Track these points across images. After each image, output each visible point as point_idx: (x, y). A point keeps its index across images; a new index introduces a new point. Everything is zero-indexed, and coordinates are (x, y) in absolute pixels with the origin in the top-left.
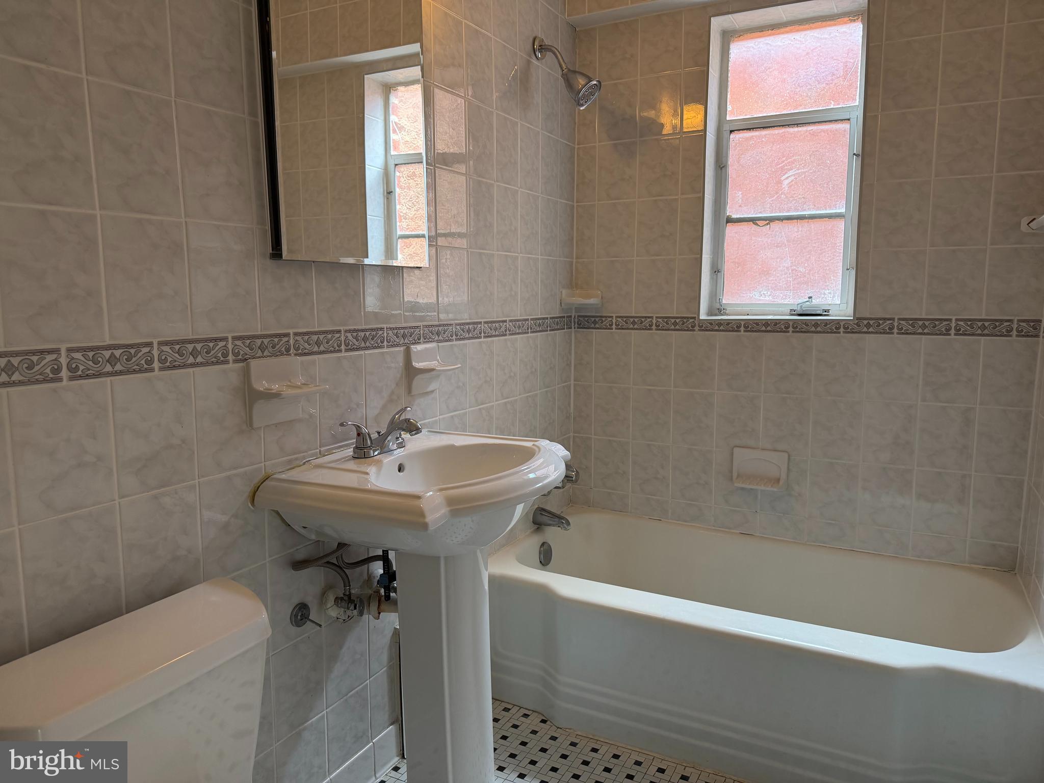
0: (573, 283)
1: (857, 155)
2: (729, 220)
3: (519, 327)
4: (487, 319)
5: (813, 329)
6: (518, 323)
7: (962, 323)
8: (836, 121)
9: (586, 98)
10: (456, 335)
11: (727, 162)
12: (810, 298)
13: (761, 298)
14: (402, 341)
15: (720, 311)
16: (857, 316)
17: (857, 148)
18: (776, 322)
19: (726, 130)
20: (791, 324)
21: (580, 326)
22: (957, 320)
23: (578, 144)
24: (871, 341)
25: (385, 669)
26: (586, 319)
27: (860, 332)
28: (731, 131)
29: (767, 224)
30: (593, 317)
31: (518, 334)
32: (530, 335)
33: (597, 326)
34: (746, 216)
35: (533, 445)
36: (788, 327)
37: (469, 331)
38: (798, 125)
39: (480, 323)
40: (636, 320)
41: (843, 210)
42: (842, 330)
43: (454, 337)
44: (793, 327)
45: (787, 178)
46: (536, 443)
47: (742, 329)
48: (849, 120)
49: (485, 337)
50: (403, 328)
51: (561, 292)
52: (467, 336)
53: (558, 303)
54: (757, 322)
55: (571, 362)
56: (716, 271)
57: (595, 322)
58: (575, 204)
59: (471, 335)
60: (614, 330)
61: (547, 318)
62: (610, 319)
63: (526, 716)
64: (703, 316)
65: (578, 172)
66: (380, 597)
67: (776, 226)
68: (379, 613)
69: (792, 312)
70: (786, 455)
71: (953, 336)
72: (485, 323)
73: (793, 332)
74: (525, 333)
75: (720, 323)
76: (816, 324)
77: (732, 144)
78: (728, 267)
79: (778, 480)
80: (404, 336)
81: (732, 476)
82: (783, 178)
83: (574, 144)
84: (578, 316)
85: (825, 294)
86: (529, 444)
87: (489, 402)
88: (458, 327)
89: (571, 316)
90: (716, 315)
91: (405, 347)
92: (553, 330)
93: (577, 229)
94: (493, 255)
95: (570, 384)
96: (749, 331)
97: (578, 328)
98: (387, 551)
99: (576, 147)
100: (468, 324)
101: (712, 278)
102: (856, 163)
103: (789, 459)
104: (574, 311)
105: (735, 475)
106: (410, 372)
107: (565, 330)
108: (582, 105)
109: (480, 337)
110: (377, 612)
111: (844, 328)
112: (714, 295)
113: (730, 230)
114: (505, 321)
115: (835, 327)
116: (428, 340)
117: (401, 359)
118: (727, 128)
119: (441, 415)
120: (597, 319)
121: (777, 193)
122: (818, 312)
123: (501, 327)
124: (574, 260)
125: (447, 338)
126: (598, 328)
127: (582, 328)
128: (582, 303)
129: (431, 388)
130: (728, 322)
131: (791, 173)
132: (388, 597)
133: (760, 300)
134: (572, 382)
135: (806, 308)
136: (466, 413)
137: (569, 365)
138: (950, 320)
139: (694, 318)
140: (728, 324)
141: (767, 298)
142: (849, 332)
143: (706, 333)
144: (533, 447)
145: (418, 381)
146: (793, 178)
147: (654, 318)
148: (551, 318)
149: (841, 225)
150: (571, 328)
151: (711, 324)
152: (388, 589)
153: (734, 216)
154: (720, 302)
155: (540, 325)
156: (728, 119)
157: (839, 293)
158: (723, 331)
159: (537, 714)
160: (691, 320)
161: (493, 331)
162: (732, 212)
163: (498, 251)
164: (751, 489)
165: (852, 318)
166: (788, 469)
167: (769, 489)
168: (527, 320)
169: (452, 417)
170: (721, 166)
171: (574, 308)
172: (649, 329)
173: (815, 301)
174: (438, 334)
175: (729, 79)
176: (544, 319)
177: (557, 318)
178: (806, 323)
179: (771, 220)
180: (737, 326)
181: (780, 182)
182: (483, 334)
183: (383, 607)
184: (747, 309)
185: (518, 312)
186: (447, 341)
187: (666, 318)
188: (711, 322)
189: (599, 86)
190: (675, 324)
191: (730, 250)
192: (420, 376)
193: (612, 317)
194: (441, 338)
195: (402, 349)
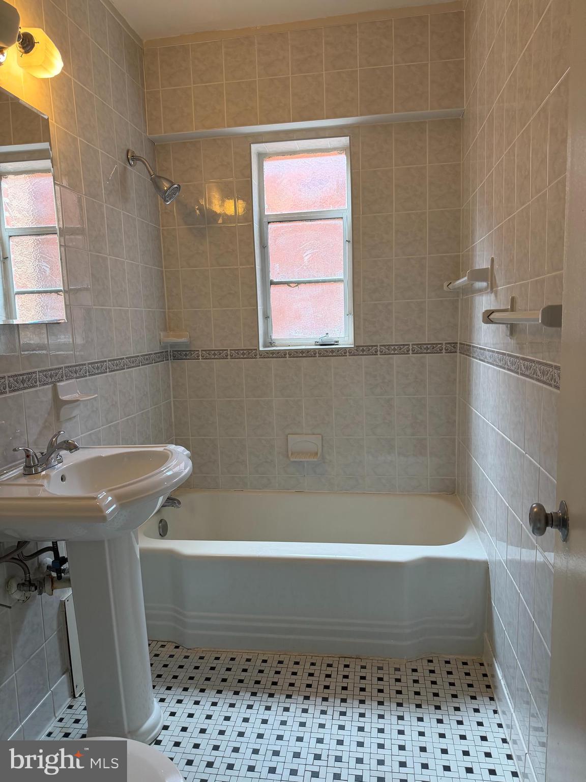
0: (167, 326)
1: (349, 242)
2: (272, 283)
3: (133, 362)
4: (110, 357)
5: (331, 354)
6: (132, 359)
7: (415, 346)
8: (334, 218)
9: (170, 197)
10: (89, 372)
11: (267, 243)
12: (327, 334)
13: (297, 335)
14: (50, 380)
15: (272, 344)
16: (357, 345)
17: (349, 236)
18: (308, 351)
19: (265, 222)
20: (317, 351)
21: (175, 358)
22: (412, 345)
23: (162, 227)
24: (364, 360)
25: (55, 633)
26: (179, 353)
27: (358, 355)
28: (269, 223)
29: (297, 286)
30: (184, 351)
31: (133, 367)
32: (141, 367)
33: (188, 357)
34: (282, 280)
35: (164, 449)
36: (315, 354)
37: (98, 368)
38: (311, 220)
39: (106, 361)
40: (216, 352)
41: (342, 277)
42: (348, 354)
43: (88, 374)
44: (319, 353)
45: (307, 255)
46: (166, 448)
47: (287, 356)
48: (342, 218)
49: (110, 372)
50: (50, 370)
51: (160, 334)
52: (97, 372)
53: (159, 342)
54: (296, 351)
55: (170, 385)
56: (267, 317)
57: (186, 355)
58: (164, 270)
59: (99, 371)
60: (201, 360)
61: (152, 354)
62: (197, 352)
63: (163, 646)
64: (261, 349)
65: (164, 247)
66: (52, 578)
67: (302, 286)
68: (53, 590)
69: (316, 343)
70: (321, 437)
71: (411, 355)
72: (109, 361)
73: (319, 356)
74: (137, 366)
75: (273, 352)
76: (332, 351)
77: (269, 231)
78: (274, 314)
79: (317, 454)
80: (51, 376)
81: (288, 455)
82: (304, 255)
83: (159, 226)
84: (173, 351)
85: (335, 331)
86: (161, 449)
87: (116, 421)
88: (90, 366)
89: (167, 351)
90: (269, 347)
91: (52, 385)
92: (156, 362)
93: (167, 287)
94: (110, 310)
95: (171, 401)
96: (292, 357)
97: (173, 359)
98: (56, 542)
99: (161, 228)
100: (97, 363)
101: (264, 322)
102: (349, 247)
103: (322, 439)
104: (169, 347)
105: (290, 453)
106: (58, 404)
107: (165, 362)
108: (168, 201)
109: (106, 372)
110: (51, 590)
111: (349, 353)
112: (267, 333)
113: (273, 289)
114: (123, 359)
115: (343, 352)
116: (69, 378)
117: (50, 395)
118: (265, 220)
119: (82, 434)
120: (187, 353)
121: (301, 265)
122: (332, 343)
123: (120, 363)
124: (167, 310)
125: (82, 375)
126: (189, 359)
127: (176, 359)
128: (176, 341)
129: (74, 415)
130: (279, 352)
131: (308, 252)
132: (59, 578)
133: (296, 336)
134: (172, 399)
135: (326, 340)
136: (100, 431)
137: (169, 387)
138: (409, 345)
139: (256, 349)
140: (278, 353)
141: (300, 335)
142: (352, 355)
143: (265, 359)
144: (165, 451)
145: (63, 411)
146: (310, 255)
147: (229, 350)
148: (154, 354)
149: (341, 286)
150: (168, 360)
151: (267, 353)
152: (59, 571)
153: (275, 280)
154: (271, 338)
155: (147, 360)
156: (266, 213)
157: (343, 330)
158: (275, 357)
159: (171, 643)
160: (254, 351)
161: (115, 366)
162: (273, 277)
163: (114, 306)
164: (301, 461)
165: (353, 346)
166: (322, 445)
167: (311, 459)
168: (138, 356)
169: (90, 434)
170: (264, 246)
171: (169, 345)
172: (226, 358)
173: (330, 336)
174: (76, 372)
175: (265, 186)
176: (149, 354)
177: (158, 353)
178: (326, 350)
179: (298, 283)
180: (284, 354)
181: (302, 258)
182: (108, 370)
183: (55, 585)
184: (288, 342)
185: (131, 351)
186: (82, 377)
187: (237, 350)
188: (267, 352)
189: (179, 188)
190: (243, 354)
191: (274, 303)
192: (66, 406)
193: (198, 350)
194: (78, 375)
195: (50, 386)
